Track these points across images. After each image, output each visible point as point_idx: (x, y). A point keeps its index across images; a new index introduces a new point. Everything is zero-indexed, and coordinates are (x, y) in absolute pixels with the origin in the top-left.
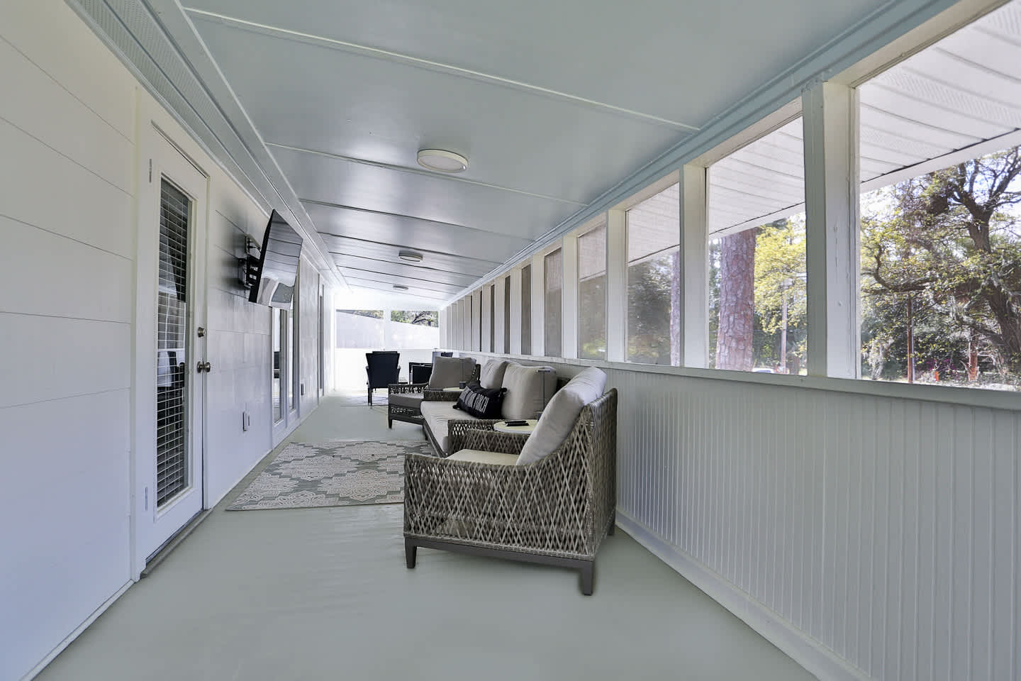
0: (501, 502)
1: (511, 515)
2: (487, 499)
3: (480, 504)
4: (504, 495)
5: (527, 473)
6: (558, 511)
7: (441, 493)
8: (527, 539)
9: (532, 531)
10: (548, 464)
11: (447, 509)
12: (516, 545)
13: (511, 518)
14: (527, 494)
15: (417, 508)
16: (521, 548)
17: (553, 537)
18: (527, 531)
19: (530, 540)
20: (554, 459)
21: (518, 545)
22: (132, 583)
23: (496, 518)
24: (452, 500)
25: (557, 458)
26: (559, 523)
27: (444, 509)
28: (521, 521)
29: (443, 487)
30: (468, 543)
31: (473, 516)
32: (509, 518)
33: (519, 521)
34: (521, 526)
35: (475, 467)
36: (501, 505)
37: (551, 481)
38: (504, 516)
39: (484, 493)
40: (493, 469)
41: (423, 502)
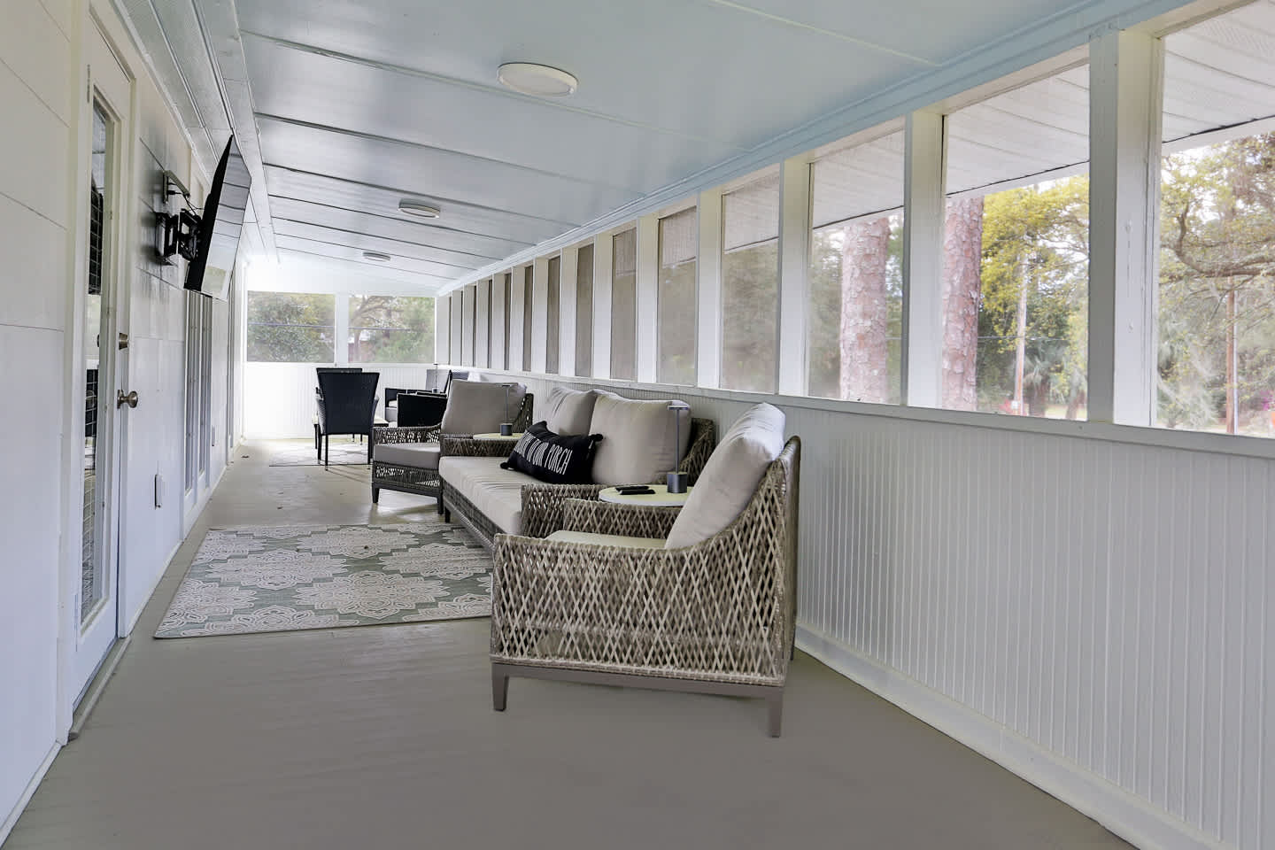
0: (647, 603)
1: (662, 623)
2: (625, 600)
3: (614, 608)
4: (650, 594)
5: (687, 559)
6: (732, 615)
7: (552, 593)
8: (686, 658)
9: (693, 646)
10: (719, 546)
11: (562, 617)
12: (669, 667)
13: (662, 627)
14: (686, 591)
15: (513, 617)
16: (676, 671)
17: (724, 654)
18: (686, 646)
19: (690, 660)
20: (728, 538)
21: (672, 667)
22: (58, 747)
23: (638, 628)
24: (570, 604)
25: (732, 537)
26: (734, 633)
27: (558, 617)
28: (677, 631)
29: (556, 584)
30: (593, 667)
31: (602, 625)
32: (658, 627)
33: (673, 632)
34: (676, 639)
35: (607, 553)
36: (647, 608)
37: (723, 572)
38: (650, 626)
39: (621, 591)
40: (635, 554)
41: (524, 607)
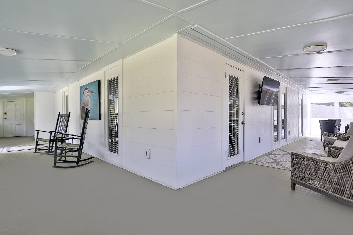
0: (325, 174)
1: (329, 180)
2: (319, 172)
3: (317, 173)
4: (326, 172)
5: (336, 165)
6: (349, 183)
7: (303, 167)
8: (336, 191)
9: (337, 188)
10: (345, 164)
11: (305, 173)
12: (331, 192)
13: (329, 181)
14: (335, 174)
15: (295, 170)
16: (333, 194)
17: (347, 193)
18: (335, 188)
19: (337, 192)
20: (348, 162)
21: (332, 192)
22: (221, 172)
23: (322, 180)
24: (306, 170)
25: (349, 162)
26: (350, 188)
27: (304, 173)
28: (333, 183)
29: (303, 165)
30: (312, 186)
31: (314, 177)
32: (328, 181)
33: (332, 183)
34: (333, 185)
35: (315, 160)
36: (325, 175)
37: (346, 170)
38: (326, 180)
39: (318, 170)
40: (322, 161)
41: (297, 169)
